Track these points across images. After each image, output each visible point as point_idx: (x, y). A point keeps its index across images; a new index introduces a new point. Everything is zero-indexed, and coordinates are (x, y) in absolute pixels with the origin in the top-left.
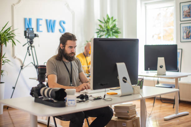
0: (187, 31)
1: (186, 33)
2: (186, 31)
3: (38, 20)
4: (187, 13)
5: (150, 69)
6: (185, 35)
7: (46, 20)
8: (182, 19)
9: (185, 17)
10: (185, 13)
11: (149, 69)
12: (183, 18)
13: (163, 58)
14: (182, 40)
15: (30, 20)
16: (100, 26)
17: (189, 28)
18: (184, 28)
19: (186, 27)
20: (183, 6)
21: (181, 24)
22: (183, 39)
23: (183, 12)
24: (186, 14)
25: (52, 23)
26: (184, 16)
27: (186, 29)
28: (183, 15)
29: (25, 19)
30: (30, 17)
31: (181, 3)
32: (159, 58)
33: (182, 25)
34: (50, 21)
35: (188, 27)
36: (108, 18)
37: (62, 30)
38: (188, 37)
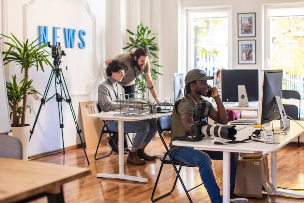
0: (248, 50)
1: (246, 52)
2: (246, 50)
3: (54, 29)
4: (248, 27)
5: (229, 99)
6: (244, 54)
7: (64, 30)
8: (241, 35)
9: (245, 32)
10: (245, 27)
11: (227, 100)
12: (243, 33)
13: (244, 86)
14: (241, 62)
15: (45, 28)
16: (131, 39)
17: (250, 46)
18: (244, 47)
19: (246, 45)
20: (242, 18)
21: (239, 41)
22: (242, 59)
23: (243, 26)
24: (246, 29)
25: (71, 33)
26: (243, 31)
27: (246, 48)
28: (242, 29)
29: (39, 28)
30: (45, 25)
31: (240, 14)
32: (239, 86)
33: (241, 43)
34: (69, 30)
35: (248, 45)
36: (142, 29)
37: (82, 45)
38: (249, 58)
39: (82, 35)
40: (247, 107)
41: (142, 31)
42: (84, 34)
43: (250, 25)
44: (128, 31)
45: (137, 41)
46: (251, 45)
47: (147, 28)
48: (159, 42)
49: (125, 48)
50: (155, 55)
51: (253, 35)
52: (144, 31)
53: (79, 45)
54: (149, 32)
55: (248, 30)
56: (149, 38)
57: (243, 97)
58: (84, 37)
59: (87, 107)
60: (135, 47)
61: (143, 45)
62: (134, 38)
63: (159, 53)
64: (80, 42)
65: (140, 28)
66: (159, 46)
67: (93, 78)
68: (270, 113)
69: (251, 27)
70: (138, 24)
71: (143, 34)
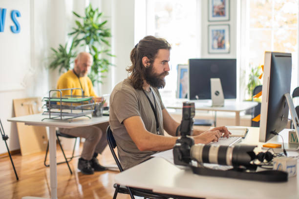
0: (219, 37)
1: (217, 39)
2: (217, 37)
4: (220, 9)
5: (199, 97)
6: (216, 42)
8: (211, 18)
10: (216, 10)
11: (197, 97)
12: (213, 16)
13: (218, 80)
14: (211, 51)
17: (222, 32)
18: (215, 33)
19: (217, 31)
21: (209, 26)
22: (213, 48)
23: (214, 7)
24: (218, 10)
26: (215, 14)
27: (217, 34)
28: (213, 11)
32: (212, 80)
33: (211, 28)
35: (220, 30)
36: (92, 10)
37: (16, 28)
38: (221, 45)
39: (15, 16)
40: (223, 106)
41: (92, 14)
42: (18, 15)
43: (223, 6)
44: (75, 13)
45: (86, 25)
46: (224, 31)
47: (97, 10)
48: (112, 27)
49: (71, 34)
50: (107, 43)
51: (226, 18)
52: (94, 12)
53: (11, 28)
54: (100, 15)
55: (221, 12)
56: (100, 21)
57: (217, 93)
58: (18, 19)
59: (22, 105)
60: (83, 32)
61: (93, 30)
62: (82, 22)
63: (113, 40)
64: (13, 24)
65: (89, 10)
66: (113, 32)
67: (30, 70)
68: (278, 122)
69: (224, 8)
70: (87, 5)
71: (92, 17)
